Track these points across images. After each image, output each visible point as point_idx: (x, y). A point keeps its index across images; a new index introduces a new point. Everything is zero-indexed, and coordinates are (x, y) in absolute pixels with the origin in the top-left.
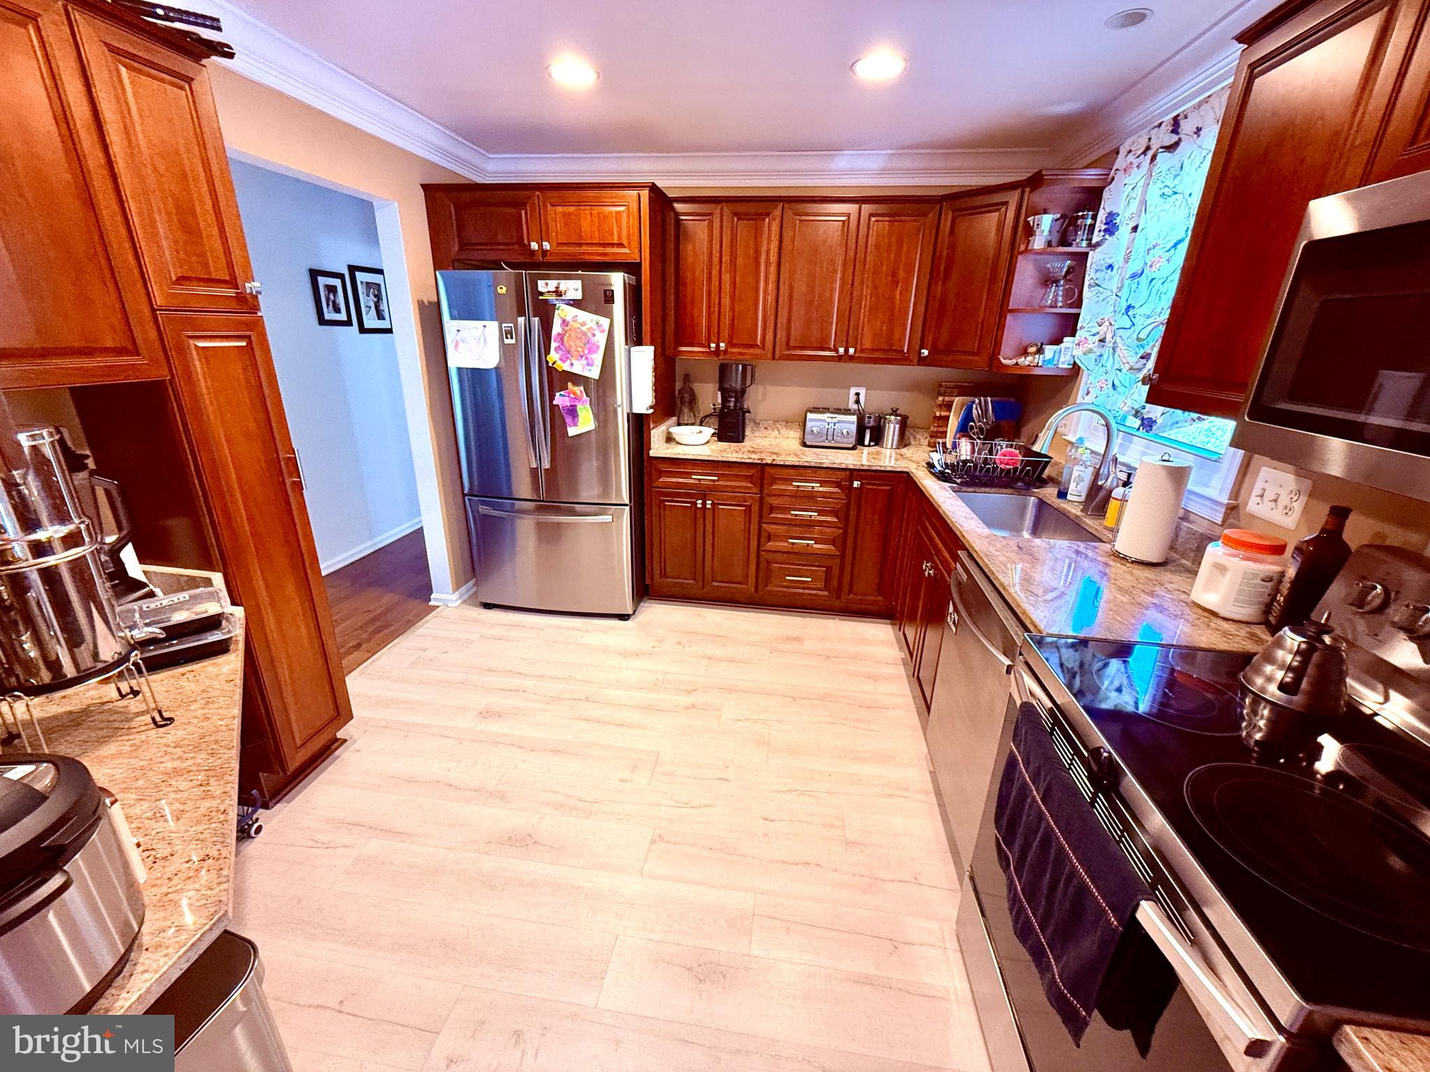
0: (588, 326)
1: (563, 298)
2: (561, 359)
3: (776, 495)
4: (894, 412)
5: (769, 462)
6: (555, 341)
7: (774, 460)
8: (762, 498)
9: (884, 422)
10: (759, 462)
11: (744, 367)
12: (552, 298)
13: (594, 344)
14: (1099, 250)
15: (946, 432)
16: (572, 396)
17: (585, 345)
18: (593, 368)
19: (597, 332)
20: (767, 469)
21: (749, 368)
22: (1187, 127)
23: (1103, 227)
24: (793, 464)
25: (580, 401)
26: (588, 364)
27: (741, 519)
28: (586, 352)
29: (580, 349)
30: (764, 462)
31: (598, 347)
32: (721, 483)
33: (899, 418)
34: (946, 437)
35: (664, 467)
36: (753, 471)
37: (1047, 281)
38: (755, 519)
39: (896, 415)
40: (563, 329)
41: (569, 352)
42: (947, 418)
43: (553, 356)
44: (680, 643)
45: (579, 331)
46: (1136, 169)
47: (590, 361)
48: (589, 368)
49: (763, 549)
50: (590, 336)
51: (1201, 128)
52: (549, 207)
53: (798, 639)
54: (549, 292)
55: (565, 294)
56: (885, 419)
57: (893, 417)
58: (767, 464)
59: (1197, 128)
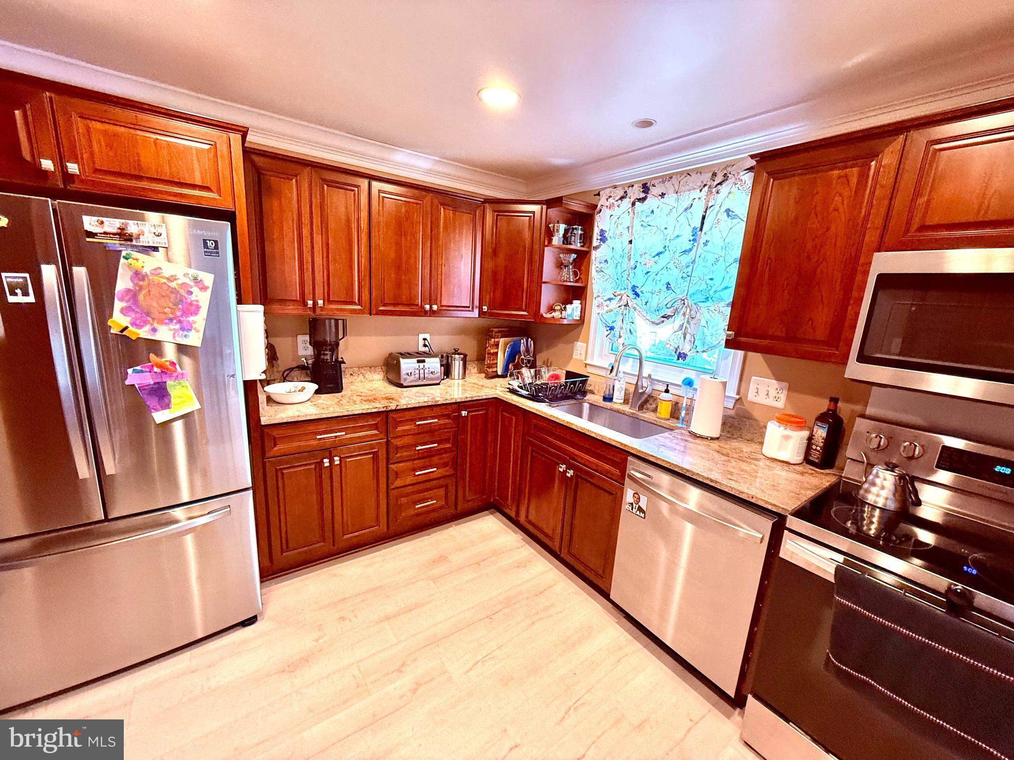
0: (180, 282)
1: (134, 243)
2: (133, 324)
3: (400, 436)
4: (456, 352)
5: (393, 408)
6: (121, 300)
7: (397, 405)
8: (388, 442)
9: (452, 360)
10: (385, 409)
11: (337, 321)
12: (114, 243)
13: (191, 304)
14: (599, 250)
15: (497, 363)
16: (155, 369)
17: (176, 304)
18: (192, 334)
19: (195, 290)
20: (391, 415)
21: (340, 322)
22: (654, 191)
23: (599, 238)
24: (414, 406)
25: (171, 376)
26: (183, 329)
27: (369, 467)
28: (178, 313)
29: (167, 310)
30: (389, 409)
31: (198, 308)
32: (349, 436)
33: (462, 356)
34: (497, 367)
35: (275, 433)
36: (379, 419)
37: (561, 265)
38: (382, 463)
39: (459, 354)
40: (136, 285)
41: (148, 314)
42: (497, 353)
43: (119, 319)
44: (342, 618)
45: (165, 288)
46: (617, 208)
47: (185, 324)
48: (185, 333)
49: (392, 487)
50: (184, 294)
51: (665, 194)
52: (75, 118)
53: (442, 559)
54: (105, 233)
55: (138, 238)
56: (452, 357)
57: (457, 356)
58: (392, 411)
59: (662, 193)
